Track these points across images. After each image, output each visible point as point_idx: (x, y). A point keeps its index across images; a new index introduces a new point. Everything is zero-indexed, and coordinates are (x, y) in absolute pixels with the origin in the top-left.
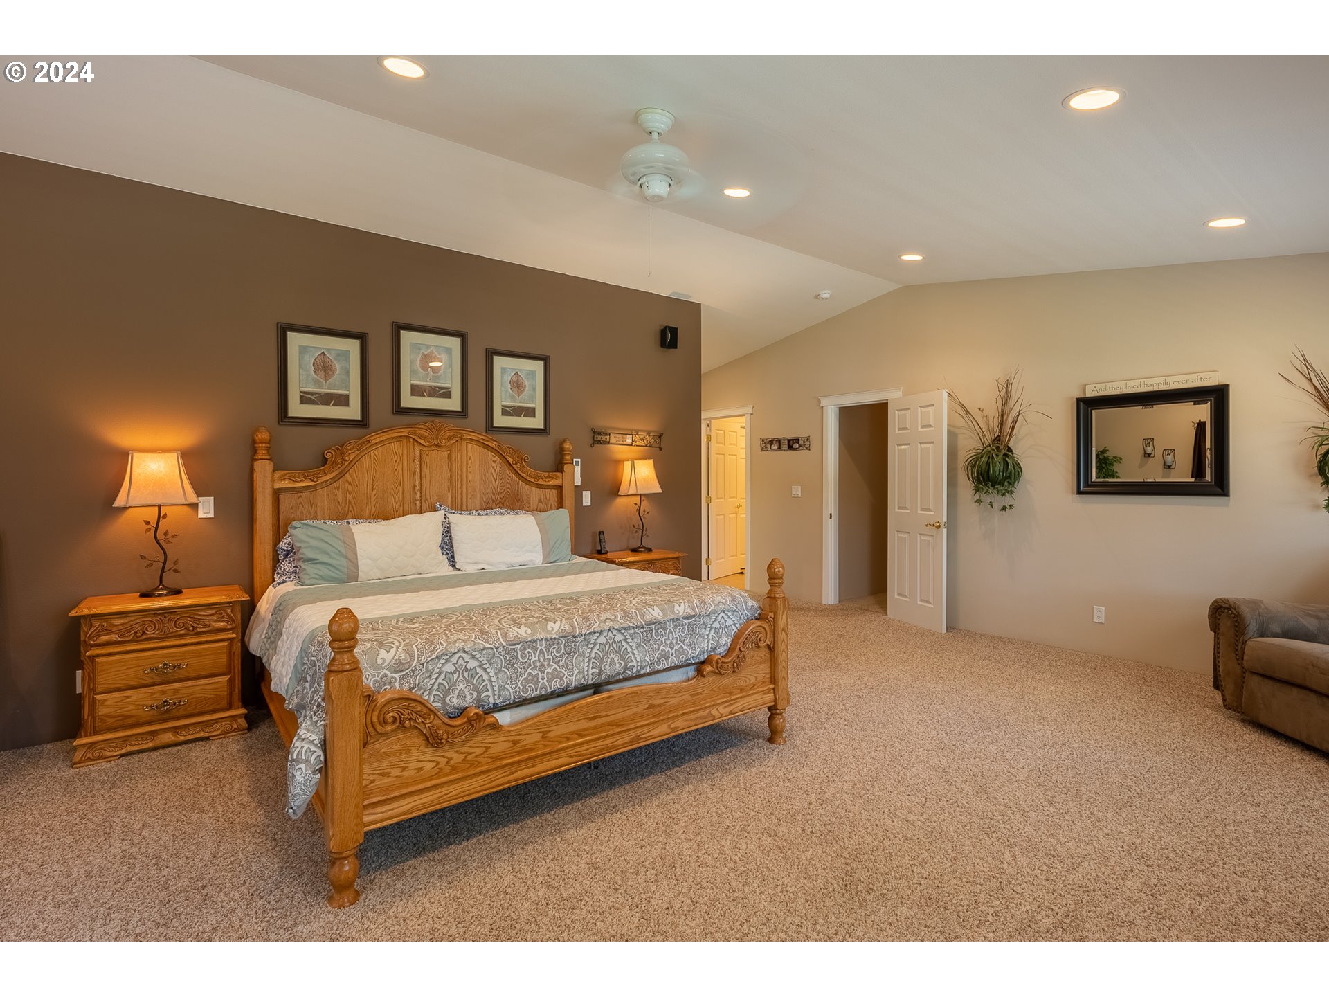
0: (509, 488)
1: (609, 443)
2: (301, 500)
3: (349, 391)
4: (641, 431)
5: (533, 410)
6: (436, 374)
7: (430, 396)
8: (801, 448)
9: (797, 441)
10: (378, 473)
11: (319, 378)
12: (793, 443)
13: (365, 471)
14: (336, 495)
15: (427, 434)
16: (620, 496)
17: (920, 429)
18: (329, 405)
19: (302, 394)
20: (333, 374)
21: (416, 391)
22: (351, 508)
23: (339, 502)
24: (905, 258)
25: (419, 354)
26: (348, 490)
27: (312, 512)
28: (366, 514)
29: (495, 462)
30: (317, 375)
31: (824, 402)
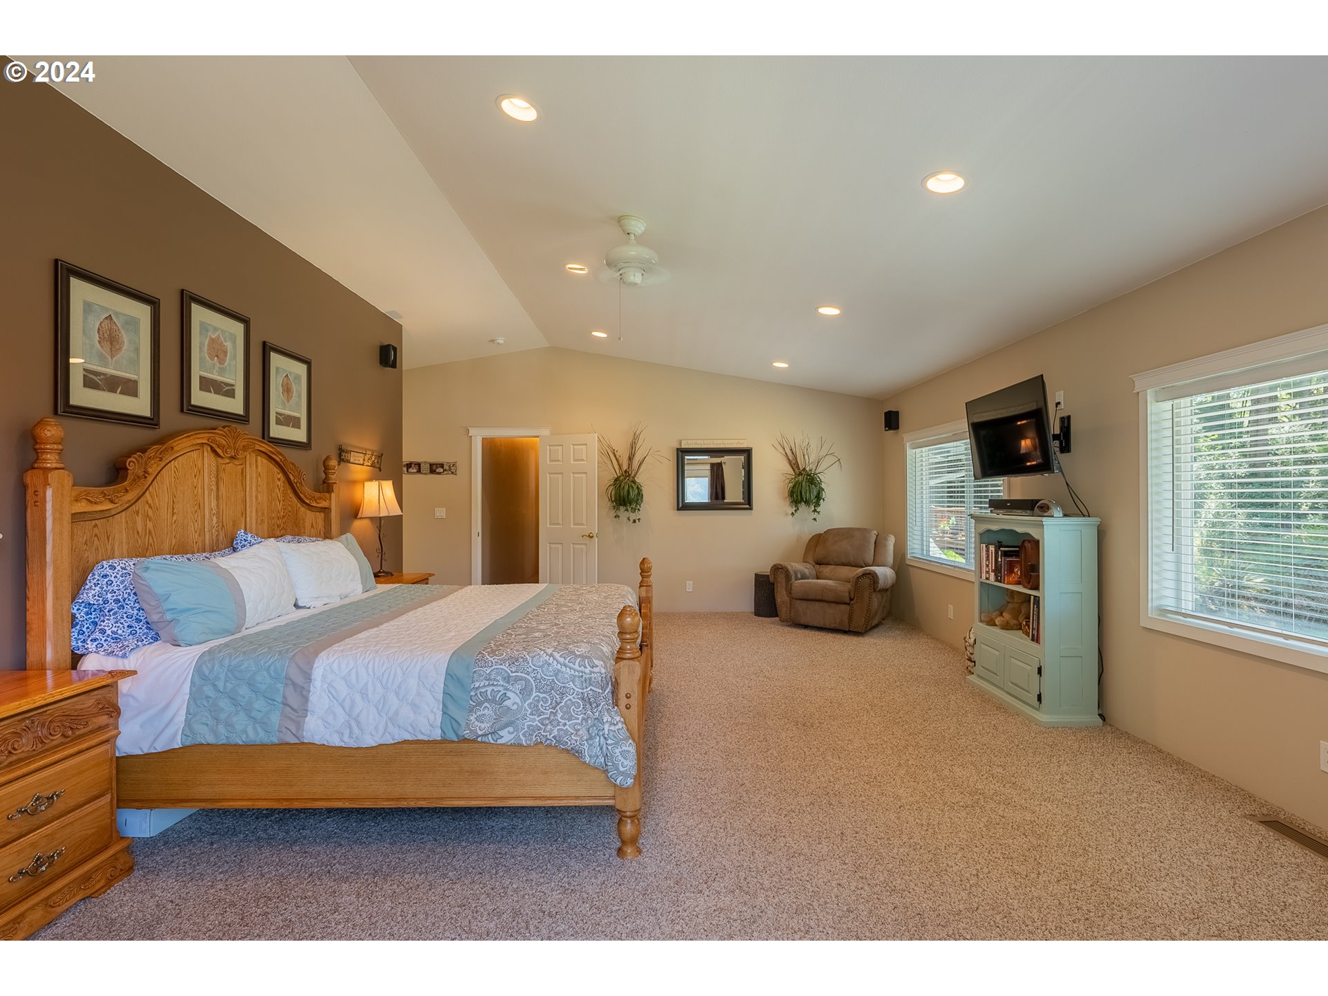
0: (290, 511)
1: (348, 462)
2: (96, 531)
3: (138, 375)
4: (369, 450)
5: (298, 419)
6: (222, 366)
7: (217, 392)
8: (445, 472)
9: (442, 466)
10: (179, 492)
11: (103, 352)
12: (437, 468)
13: (166, 489)
14: (135, 523)
15: (224, 443)
16: (361, 518)
17: (572, 462)
18: (116, 392)
19: (85, 373)
20: (120, 349)
21: (207, 384)
22: (151, 540)
23: (138, 532)
24: (595, 334)
25: (206, 337)
26: (148, 516)
27: (109, 547)
28: (166, 546)
29: (279, 479)
30: (102, 347)
31: (472, 432)
